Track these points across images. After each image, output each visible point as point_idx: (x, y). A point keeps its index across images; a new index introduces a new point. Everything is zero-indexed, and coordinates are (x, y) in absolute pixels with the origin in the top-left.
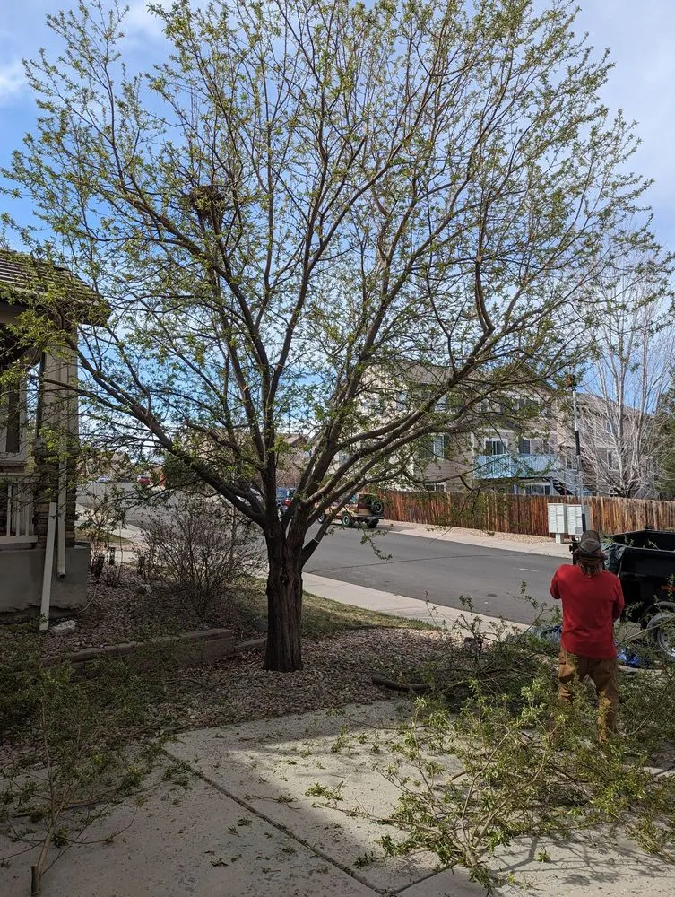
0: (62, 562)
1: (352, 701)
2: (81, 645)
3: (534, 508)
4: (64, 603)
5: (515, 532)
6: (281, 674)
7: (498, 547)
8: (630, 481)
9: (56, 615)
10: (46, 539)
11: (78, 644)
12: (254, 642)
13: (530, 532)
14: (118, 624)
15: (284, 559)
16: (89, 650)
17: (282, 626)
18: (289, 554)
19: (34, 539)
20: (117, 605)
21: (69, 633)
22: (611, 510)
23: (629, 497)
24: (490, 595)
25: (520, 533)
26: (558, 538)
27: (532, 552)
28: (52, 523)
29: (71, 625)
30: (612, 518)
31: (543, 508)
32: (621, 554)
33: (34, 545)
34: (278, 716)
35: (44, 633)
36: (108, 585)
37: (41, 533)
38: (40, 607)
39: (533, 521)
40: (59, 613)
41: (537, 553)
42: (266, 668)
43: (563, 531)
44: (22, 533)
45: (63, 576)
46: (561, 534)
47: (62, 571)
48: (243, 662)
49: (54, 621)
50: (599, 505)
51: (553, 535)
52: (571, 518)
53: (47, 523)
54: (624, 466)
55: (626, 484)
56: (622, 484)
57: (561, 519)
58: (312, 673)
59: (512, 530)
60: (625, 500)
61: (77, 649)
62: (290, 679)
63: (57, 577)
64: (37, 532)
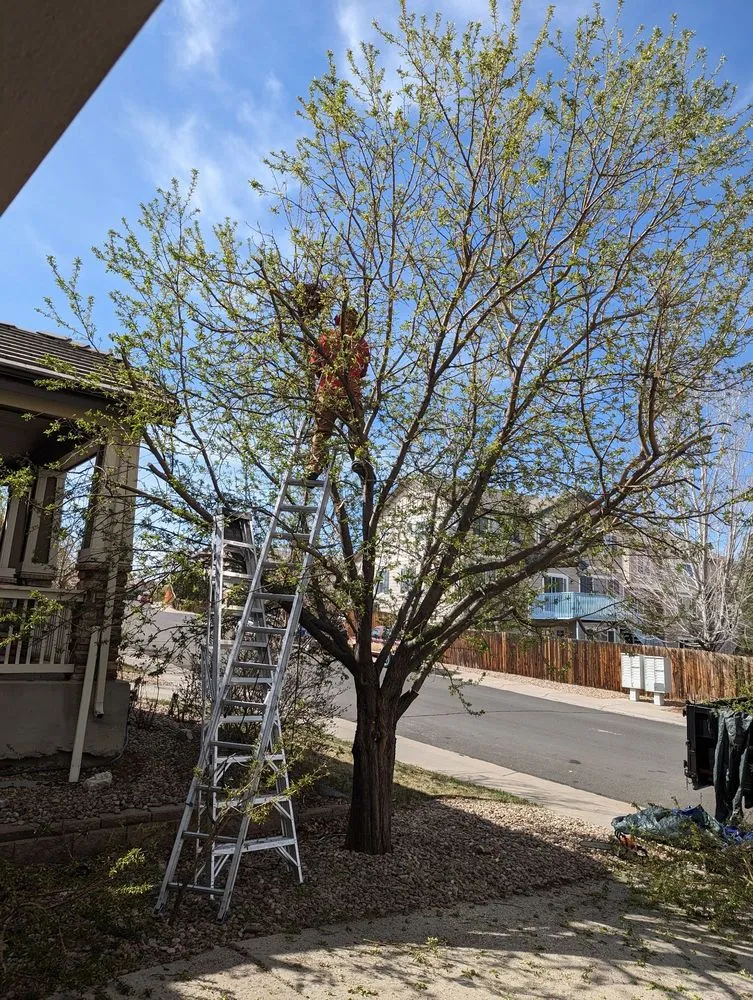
0: (100, 697)
1: (460, 898)
2: (121, 805)
3: (604, 659)
4: (97, 750)
5: (581, 684)
6: (369, 858)
7: (563, 701)
8: (715, 633)
9: (89, 763)
10: (85, 670)
11: (118, 803)
12: (319, 810)
13: (598, 685)
14: (160, 779)
15: (378, 711)
16: (133, 812)
17: (371, 795)
18: (384, 704)
19: (69, 668)
20: (155, 754)
21: (104, 789)
22: (695, 664)
23: (714, 651)
24: (572, 762)
25: (586, 685)
26: (633, 694)
27: (605, 710)
28: (93, 649)
29: (106, 777)
30: (696, 674)
31: (614, 658)
32: (748, 724)
33: (67, 676)
34: (381, 916)
35: (75, 785)
36: (140, 728)
37: (80, 662)
38: (71, 753)
39: (602, 673)
40: (93, 762)
41: (611, 711)
42: (348, 846)
43: (639, 687)
44: (57, 661)
45: (100, 716)
46: (637, 690)
47: (100, 709)
48: (309, 836)
49: (86, 772)
50: (681, 658)
51: (626, 691)
52: (649, 673)
53: (88, 650)
54: (709, 615)
55: (711, 635)
56: (706, 635)
57: (637, 672)
58: (406, 857)
59: (577, 681)
60: (711, 654)
61: (117, 809)
62: (382, 865)
63: (95, 717)
64: (72, 660)
